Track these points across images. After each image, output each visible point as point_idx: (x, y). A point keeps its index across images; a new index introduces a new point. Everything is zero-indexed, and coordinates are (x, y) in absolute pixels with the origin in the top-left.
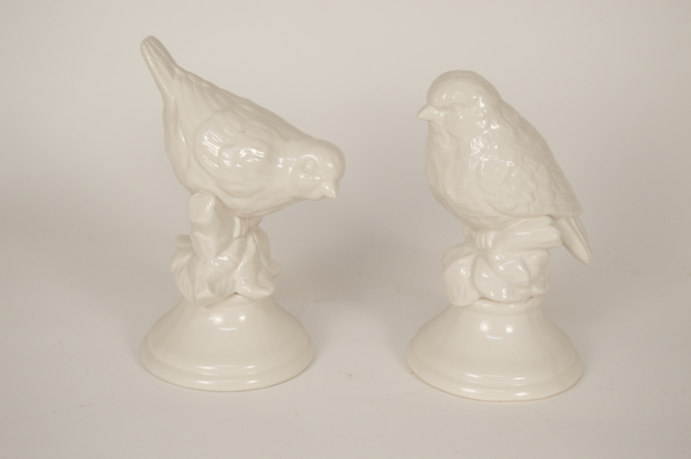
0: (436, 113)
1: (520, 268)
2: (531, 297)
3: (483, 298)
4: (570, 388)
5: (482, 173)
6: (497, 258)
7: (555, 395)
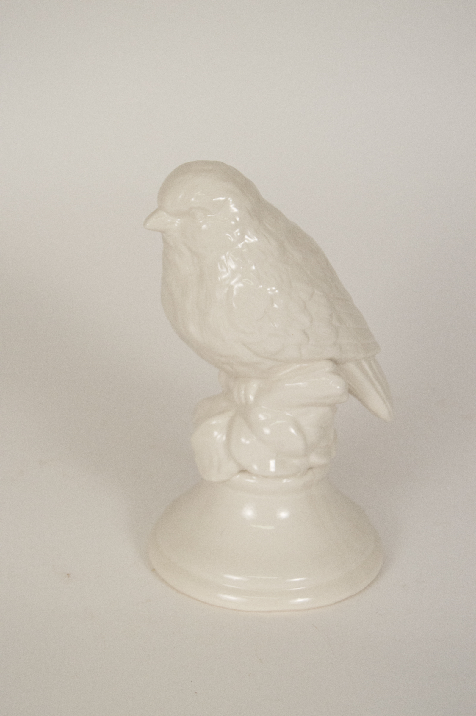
0: (169, 221)
1: (293, 431)
2: (310, 468)
3: (243, 471)
4: (366, 588)
5: (234, 304)
6: (262, 417)
7: (343, 600)
